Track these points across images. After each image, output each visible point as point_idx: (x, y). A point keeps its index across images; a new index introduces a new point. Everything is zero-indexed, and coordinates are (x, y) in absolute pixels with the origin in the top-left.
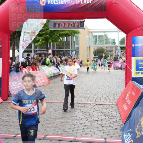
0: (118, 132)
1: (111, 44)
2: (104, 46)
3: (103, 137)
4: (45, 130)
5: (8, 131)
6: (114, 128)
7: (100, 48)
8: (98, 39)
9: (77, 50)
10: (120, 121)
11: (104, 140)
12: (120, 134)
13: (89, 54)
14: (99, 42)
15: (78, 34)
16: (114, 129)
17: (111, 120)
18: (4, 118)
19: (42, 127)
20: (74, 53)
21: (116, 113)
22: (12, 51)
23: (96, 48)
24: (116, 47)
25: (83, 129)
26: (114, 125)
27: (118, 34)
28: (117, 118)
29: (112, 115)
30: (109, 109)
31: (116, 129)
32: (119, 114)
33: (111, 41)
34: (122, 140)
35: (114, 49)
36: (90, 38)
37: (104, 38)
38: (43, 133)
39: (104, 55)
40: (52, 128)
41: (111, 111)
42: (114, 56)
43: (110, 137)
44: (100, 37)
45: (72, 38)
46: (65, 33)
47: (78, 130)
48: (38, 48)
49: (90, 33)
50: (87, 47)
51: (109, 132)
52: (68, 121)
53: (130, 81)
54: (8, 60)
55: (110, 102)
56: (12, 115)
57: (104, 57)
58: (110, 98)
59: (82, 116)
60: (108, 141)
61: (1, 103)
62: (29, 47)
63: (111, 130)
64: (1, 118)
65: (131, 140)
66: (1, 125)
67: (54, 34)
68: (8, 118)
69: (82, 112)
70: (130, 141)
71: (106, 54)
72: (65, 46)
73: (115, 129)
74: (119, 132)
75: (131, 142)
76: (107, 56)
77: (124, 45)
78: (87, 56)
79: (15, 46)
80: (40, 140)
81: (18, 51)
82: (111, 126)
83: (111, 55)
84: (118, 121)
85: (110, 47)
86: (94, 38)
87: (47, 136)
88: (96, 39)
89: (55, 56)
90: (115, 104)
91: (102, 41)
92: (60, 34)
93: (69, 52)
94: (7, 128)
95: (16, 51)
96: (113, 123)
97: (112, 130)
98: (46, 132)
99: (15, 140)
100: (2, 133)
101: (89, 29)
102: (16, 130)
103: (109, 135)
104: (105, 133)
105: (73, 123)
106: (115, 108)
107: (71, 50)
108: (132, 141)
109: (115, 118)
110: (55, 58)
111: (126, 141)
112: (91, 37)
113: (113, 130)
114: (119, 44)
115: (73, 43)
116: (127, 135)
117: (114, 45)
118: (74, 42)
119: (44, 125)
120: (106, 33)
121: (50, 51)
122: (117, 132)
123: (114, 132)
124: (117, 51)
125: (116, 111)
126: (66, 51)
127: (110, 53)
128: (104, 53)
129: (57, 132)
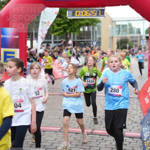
0: (138, 125)
1: (135, 33)
2: (128, 36)
4: (61, 123)
7: (124, 38)
8: (121, 29)
9: (99, 41)
10: (141, 114)
12: (140, 127)
13: (111, 45)
14: (123, 32)
15: (99, 23)
17: (131, 114)
19: (59, 119)
20: (95, 43)
21: (137, 106)
22: (31, 42)
23: (119, 39)
24: (141, 37)
25: (101, 123)
26: (134, 118)
27: (144, 23)
28: (137, 112)
29: (133, 108)
31: (135, 122)
32: (141, 107)
33: (135, 31)
34: (141, 134)
35: (139, 39)
36: (112, 28)
37: (128, 28)
38: (59, 126)
39: (128, 46)
41: (132, 104)
42: (138, 47)
43: (129, 131)
44: (124, 26)
45: (93, 28)
46: (85, 23)
48: (57, 39)
49: (113, 22)
50: (110, 38)
52: (86, 114)
54: (26, 51)
55: (131, 94)
57: (128, 48)
59: (101, 108)
60: (127, 134)
62: (49, 38)
67: (74, 23)
69: (101, 105)
71: (130, 45)
72: (86, 36)
73: (135, 123)
76: (131, 47)
77: (148, 35)
78: (110, 47)
79: (34, 36)
80: (56, 132)
81: (37, 42)
82: (131, 119)
83: (136, 46)
84: (139, 114)
85: (135, 37)
86: (117, 27)
88: (120, 29)
89: (75, 47)
91: (125, 30)
92: (80, 24)
95: (34, 42)
96: (133, 116)
97: (132, 124)
101: (112, 18)
105: (90, 116)
106: (136, 101)
107: (93, 40)
109: (136, 111)
110: (75, 49)
111: (145, 134)
112: (114, 26)
114: (145, 34)
115: (94, 33)
116: (146, 128)
117: (139, 35)
118: (96, 32)
119: (61, 118)
120: (130, 22)
121: (70, 42)
123: (134, 126)
124: (142, 41)
125: (137, 104)
126: (87, 41)
127: (134, 43)
128: (128, 43)
129: (74, 124)
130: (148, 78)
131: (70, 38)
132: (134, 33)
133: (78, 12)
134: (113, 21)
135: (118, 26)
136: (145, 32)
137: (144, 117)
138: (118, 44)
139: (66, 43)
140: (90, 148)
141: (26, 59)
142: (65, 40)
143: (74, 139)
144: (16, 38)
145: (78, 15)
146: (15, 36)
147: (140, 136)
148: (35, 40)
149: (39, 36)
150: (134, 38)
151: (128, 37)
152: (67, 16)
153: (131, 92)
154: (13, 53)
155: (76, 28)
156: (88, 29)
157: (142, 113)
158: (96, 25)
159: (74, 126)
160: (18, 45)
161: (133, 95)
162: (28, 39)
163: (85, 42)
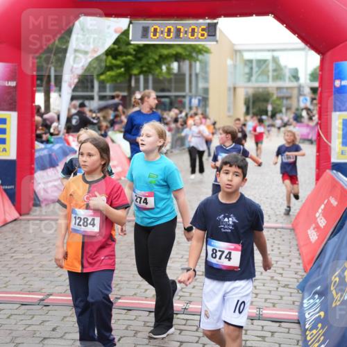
0: (291, 293)
1: (287, 79)
2: (271, 85)
3: (254, 304)
4: (115, 287)
5: (26, 287)
6: (283, 283)
7: (261, 90)
8: (255, 69)
9: (205, 96)
10: (298, 267)
11: (255, 311)
12: (297, 297)
13: (232, 106)
14: (259, 75)
15: (205, 54)
16: (282, 287)
17: (278, 265)
18: (19, 256)
20: (195, 102)
21: (290, 248)
23: (251, 91)
24: (300, 88)
26: (282, 276)
27: (306, 56)
29: (280, 253)
30: (274, 238)
31: (286, 286)
32: (298, 250)
33: (288, 74)
34: (299, 313)
35: (295, 92)
36: (235, 66)
37: (271, 67)
39: (270, 108)
40: (132, 282)
41: (279, 244)
42: (294, 110)
43: (271, 305)
44: (262, 63)
45: (191, 66)
46: (174, 52)
47: (194, 287)
48: (108, 90)
50: (229, 89)
51: (270, 293)
53: (328, 171)
54: (33, 117)
55: (277, 221)
56: (40, 249)
57: (270, 113)
58: (278, 213)
60: (266, 314)
61: (15, 220)
62: (87, 87)
63: (275, 289)
64: (13, 255)
65: (318, 312)
66: (12, 271)
67: (147, 54)
68: (30, 256)
70: (317, 315)
71: (275, 106)
72: (173, 85)
73: (284, 287)
74: (293, 295)
75: (320, 316)
76: (278, 110)
77: (316, 84)
78: (229, 110)
79: (53, 83)
81: (60, 96)
82: (275, 278)
83: (288, 109)
84: (293, 264)
85: (287, 88)
86: (246, 64)
87: (120, 301)
88: (251, 68)
90: (290, 226)
91: (264, 73)
92: (160, 56)
93: (183, 100)
94: (27, 279)
95: (53, 95)
96: (282, 272)
97: (277, 288)
98: (119, 291)
99: (44, 308)
100: (14, 290)
101: (234, 45)
102: (48, 284)
103: (268, 301)
104: (259, 296)
106: (288, 236)
107: (190, 94)
108: (322, 314)
109: (286, 259)
111: (309, 314)
112: (238, 63)
113: (279, 289)
114: (308, 81)
115: (194, 77)
116: (312, 301)
117: (295, 84)
118: (197, 75)
120: (276, 54)
122: (289, 294)
123: (282, 294)
124: (301, 98)
125: (290, 242)
126: (177, 97)
127: (285, 102)
128: (270, 102)
129: (144, 290)
130: (316, 184)
131: (137, 88)
132: (284, 80)
133: (155, 30)
134: (236, 51)
135: (248, 63)
136: (308, 77)
137: (305, 274)
138: (247, 103)
139: (128, 99)
140: (181, 345)
141: (34, 135)
142: (125, 94)
143: (145, 325)
144: (10, 87)
145: (155, 35)
146: (8, 81)
147: (296, 318)
148: (55, 92)
149: (66, 82)
150: (285, 90)
151: (271, 87)
152: (130, 38)
153: (277, 215)
154: (3, 121)
155: (152, 64)
156: (179, 67)
157: (301, 265)
158: (197, 60)
159: (145, 295)
160: (15, 102)
161: (281, 223)
162: (38, 88)
163: (173, 98)
